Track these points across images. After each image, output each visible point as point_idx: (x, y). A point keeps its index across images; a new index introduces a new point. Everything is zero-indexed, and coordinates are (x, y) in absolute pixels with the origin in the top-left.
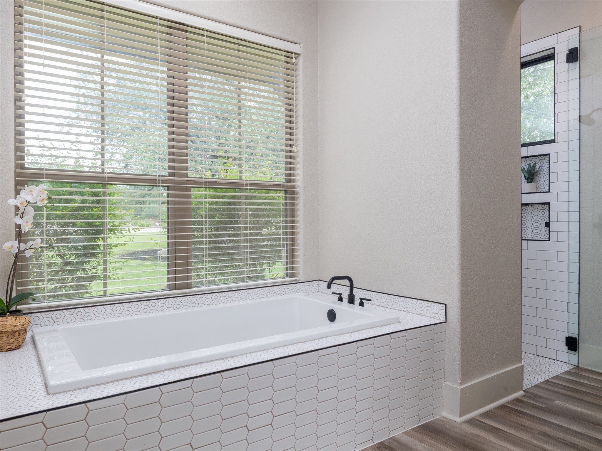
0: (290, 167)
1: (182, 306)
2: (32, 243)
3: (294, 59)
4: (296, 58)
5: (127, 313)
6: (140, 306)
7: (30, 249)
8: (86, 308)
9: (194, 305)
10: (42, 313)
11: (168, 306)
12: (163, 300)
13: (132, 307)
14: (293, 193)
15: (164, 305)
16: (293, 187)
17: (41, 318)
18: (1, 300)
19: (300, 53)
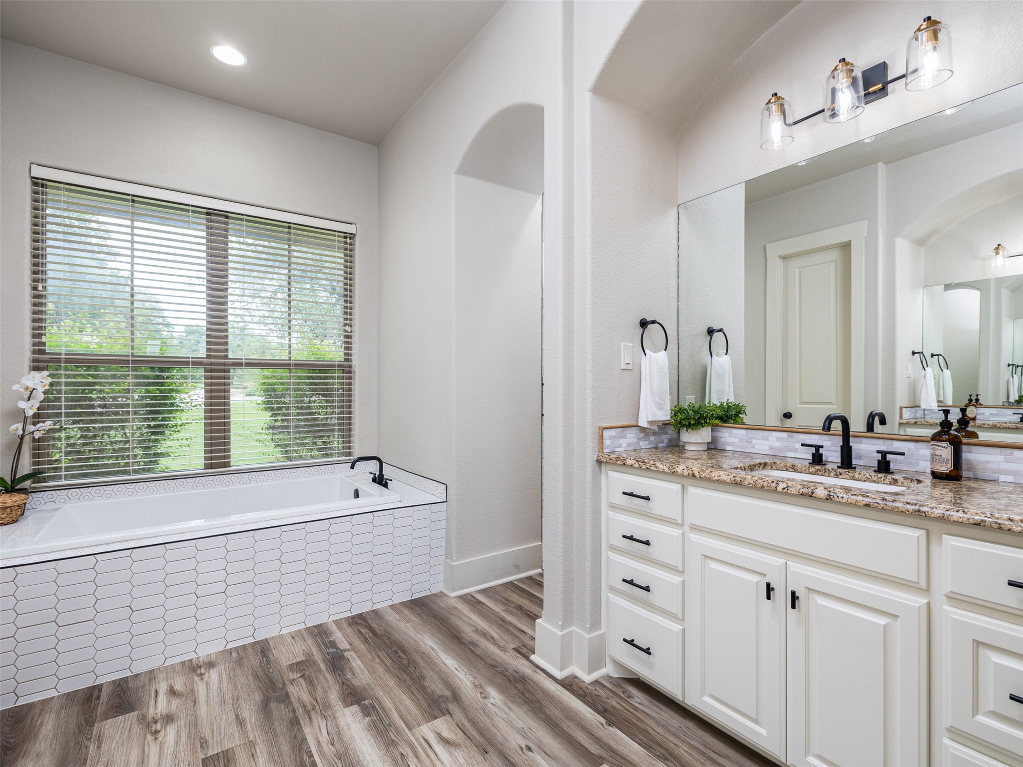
0: (348, 348)
1: (214, 485)
2: (41, 424)
3: (348, 239)
4: (350, 238)
5: (151, 491)
6: (166, 485)
7: (37, 430)
8: (105, 487)
9: (228, 484)
10: (56, 491)
11: (198, 485)
12: (192, 479)
13: (157, 486)
14: (350, 372)
15: (193, 484)
16: (350, 367)
17: (55, 496)
18: (2, 479)
19: (355, 233)
